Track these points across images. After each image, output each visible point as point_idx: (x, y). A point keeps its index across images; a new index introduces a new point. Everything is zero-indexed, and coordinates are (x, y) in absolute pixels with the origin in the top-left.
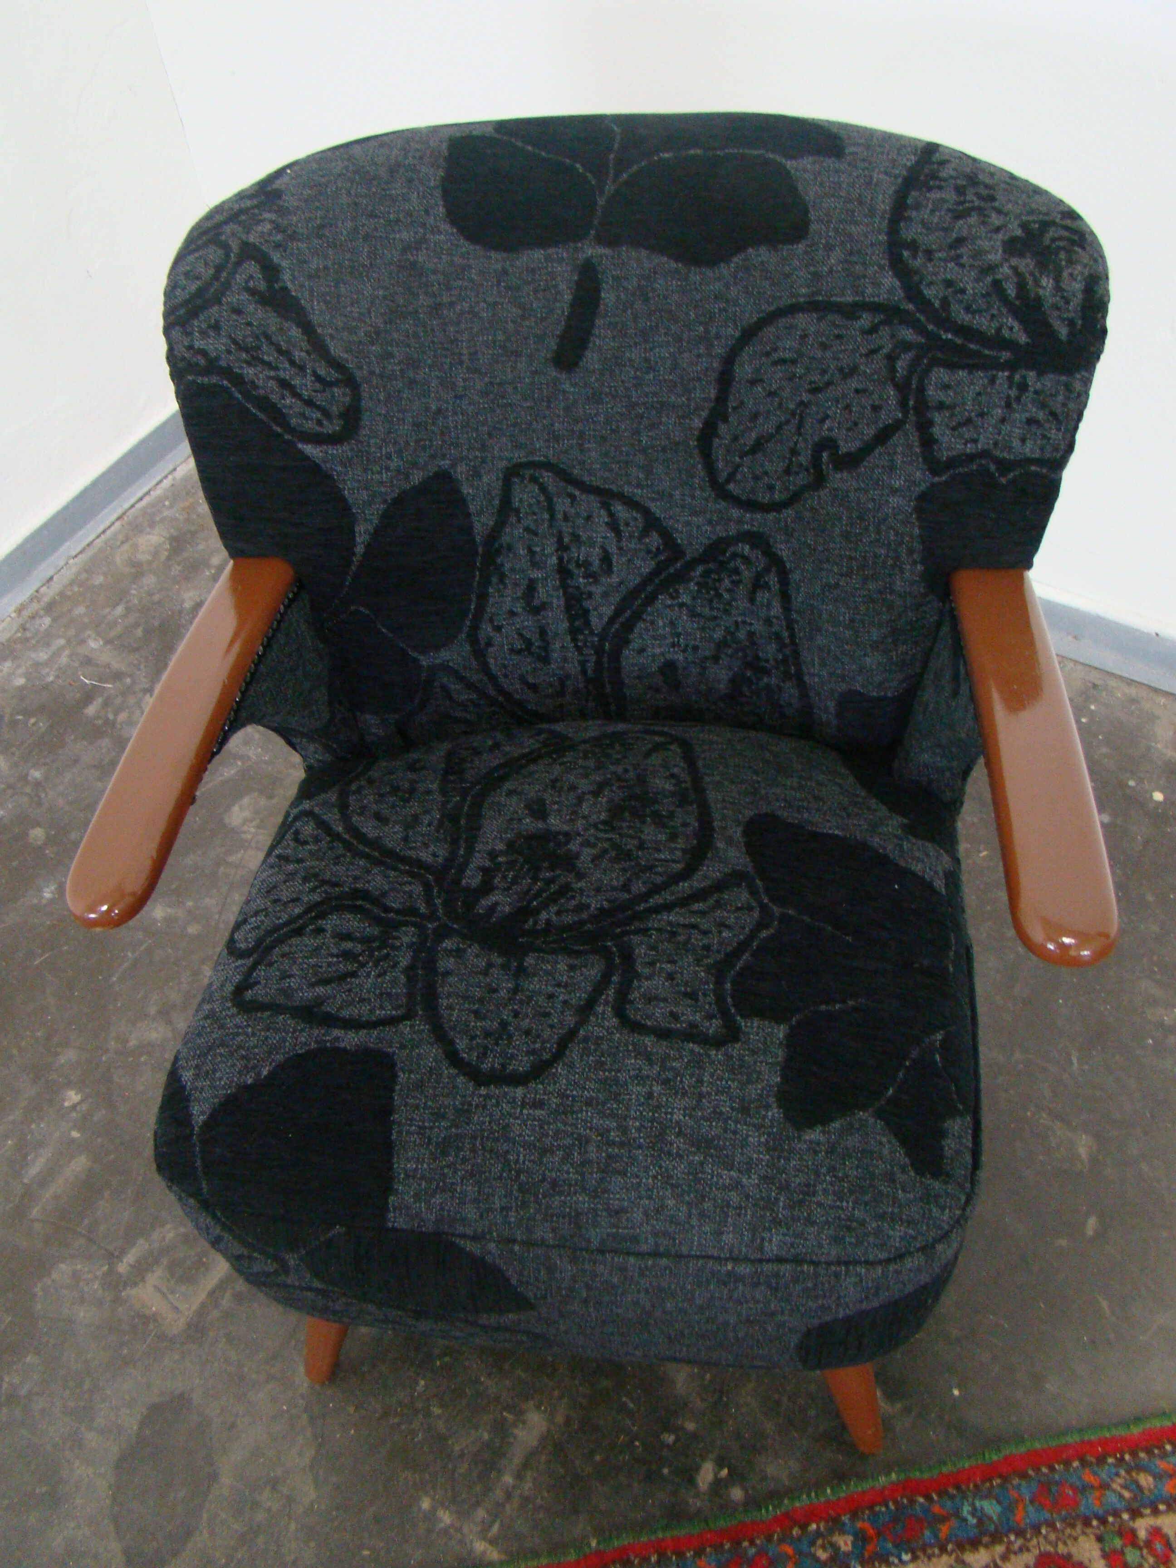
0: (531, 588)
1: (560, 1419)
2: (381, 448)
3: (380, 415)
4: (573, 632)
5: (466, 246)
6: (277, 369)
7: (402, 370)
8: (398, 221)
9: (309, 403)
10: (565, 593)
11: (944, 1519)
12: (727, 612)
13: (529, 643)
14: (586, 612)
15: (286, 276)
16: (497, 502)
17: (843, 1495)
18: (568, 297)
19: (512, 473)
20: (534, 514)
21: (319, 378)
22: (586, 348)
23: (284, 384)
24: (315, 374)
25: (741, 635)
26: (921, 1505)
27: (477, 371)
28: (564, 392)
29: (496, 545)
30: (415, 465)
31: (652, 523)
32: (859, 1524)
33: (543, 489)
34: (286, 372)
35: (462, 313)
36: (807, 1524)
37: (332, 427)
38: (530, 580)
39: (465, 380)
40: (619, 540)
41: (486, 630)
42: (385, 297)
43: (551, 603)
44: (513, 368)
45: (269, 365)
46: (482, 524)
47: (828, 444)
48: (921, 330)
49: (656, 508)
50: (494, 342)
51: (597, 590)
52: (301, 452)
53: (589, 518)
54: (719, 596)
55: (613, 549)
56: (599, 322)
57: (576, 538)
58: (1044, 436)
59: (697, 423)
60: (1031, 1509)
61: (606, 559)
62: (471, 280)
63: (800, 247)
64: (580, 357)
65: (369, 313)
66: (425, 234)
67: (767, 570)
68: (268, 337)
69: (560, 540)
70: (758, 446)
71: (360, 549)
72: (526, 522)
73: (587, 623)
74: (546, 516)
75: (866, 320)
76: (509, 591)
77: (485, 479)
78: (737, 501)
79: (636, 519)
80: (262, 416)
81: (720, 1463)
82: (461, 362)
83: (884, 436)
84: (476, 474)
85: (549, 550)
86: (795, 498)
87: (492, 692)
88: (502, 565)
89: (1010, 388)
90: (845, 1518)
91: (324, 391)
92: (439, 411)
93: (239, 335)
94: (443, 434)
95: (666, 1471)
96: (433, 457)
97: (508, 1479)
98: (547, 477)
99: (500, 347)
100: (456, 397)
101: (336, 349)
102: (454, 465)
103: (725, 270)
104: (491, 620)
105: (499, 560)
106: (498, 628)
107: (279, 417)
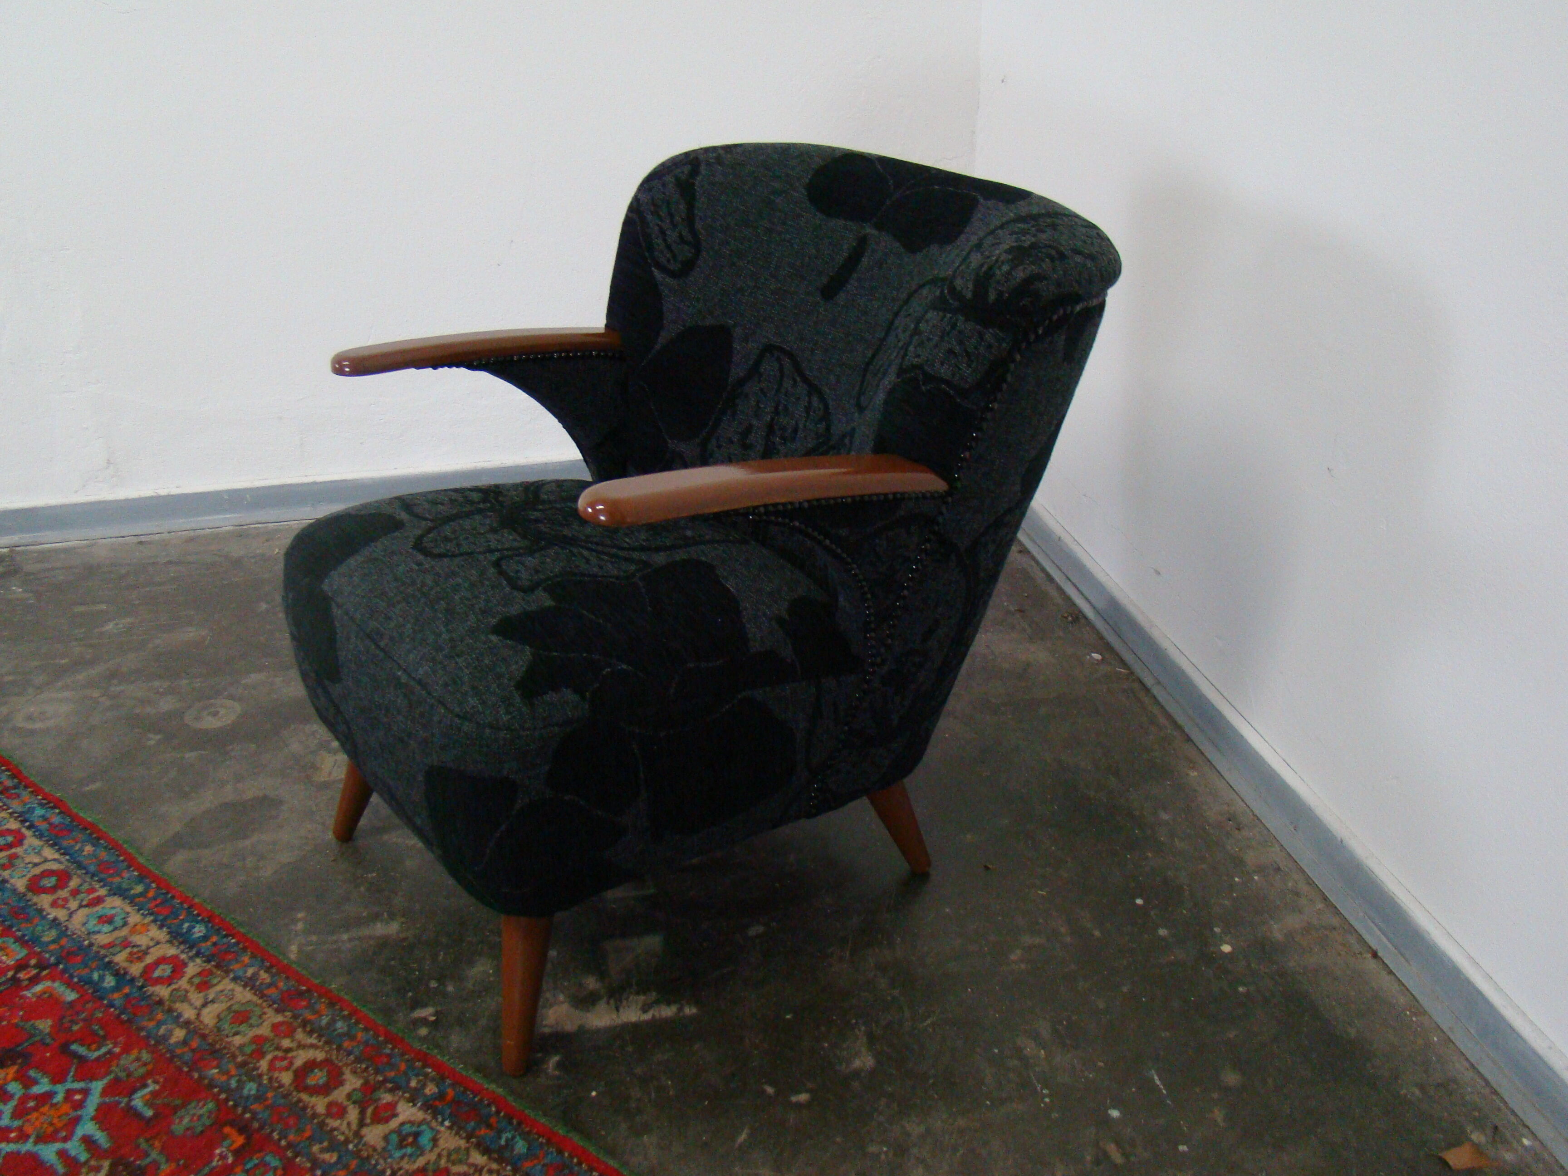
0: (749, 429)
1: (402, 936)
2: (696, 292)
3: (705, 273)
5: (807, 204)
6: (662, 221)
7: (730, 255)
8: (778, 177)
9: (669, 247)
10: (766, 444)
11: (489, 1126)
15: (699, 178)
16: (751, 363)
17: (464, 1073)
18: (845, 254)
19: (769, 349)
20: (770, 382)
21: (681, 236)
22: (841, 290)
23: (663, 232)
24: (680, 233)
26: (491, 1111)
27: (775, 277)
28: (819, 313)
29: (739, 391)
30: (711, 313)
31: (826, 415)
32: (449, 1090)
33: (781, 369)
34: (666, 225)
35: (784, 240)
36: (428, 1066)
37: (674, 266)
38: (750, 424)
39: (766, 280)
40: (806, 421)
41: (713, 444)
42: (743, 212)
43: (756, 447)
44: (797, 285)
45: (661, 219)
46: (737, 372)
49: (831, 405)
50: (794, 265)
51: (783, 451)
52: (652, 272)
53: (798, 399)
55: (801, 426)
56: (855, 276)
57: (786, 408)
58: (956, 366)
60: (539, 1167)
61: (795, 430)
62: (799, 224)
63: (950, 247)
64: (836, 294)
65: (729, 215)
66: (788, 189)
68: (668, 203)
69: (776, 408)
71: (658, 347)
72: (763, 385)
74: (776, 387)
76: (734, 424)
77: (750, 345)
79: (819, 410)
80: (642, 244)
81: (436, 1013)
82: (769, 267)
84: (746, 338)
85: (768, 410)
88: (738, 405)
89: (948, 325)
90: (448, 1081)
91: (680, 244)
92: (741, 290)
93: (657, 196)
94: (737, 304)
95: (410, 994)
96: (725, 315)
97: (345, 937)
98: (787, 362)
99: (796, 269)
100: (755, 286)
101: (698, 225)
102: (735, 325)
103: (918, 257)
104: (717, 439)
105: (737, 401)
106: (719, 447)
107: (651, 248)
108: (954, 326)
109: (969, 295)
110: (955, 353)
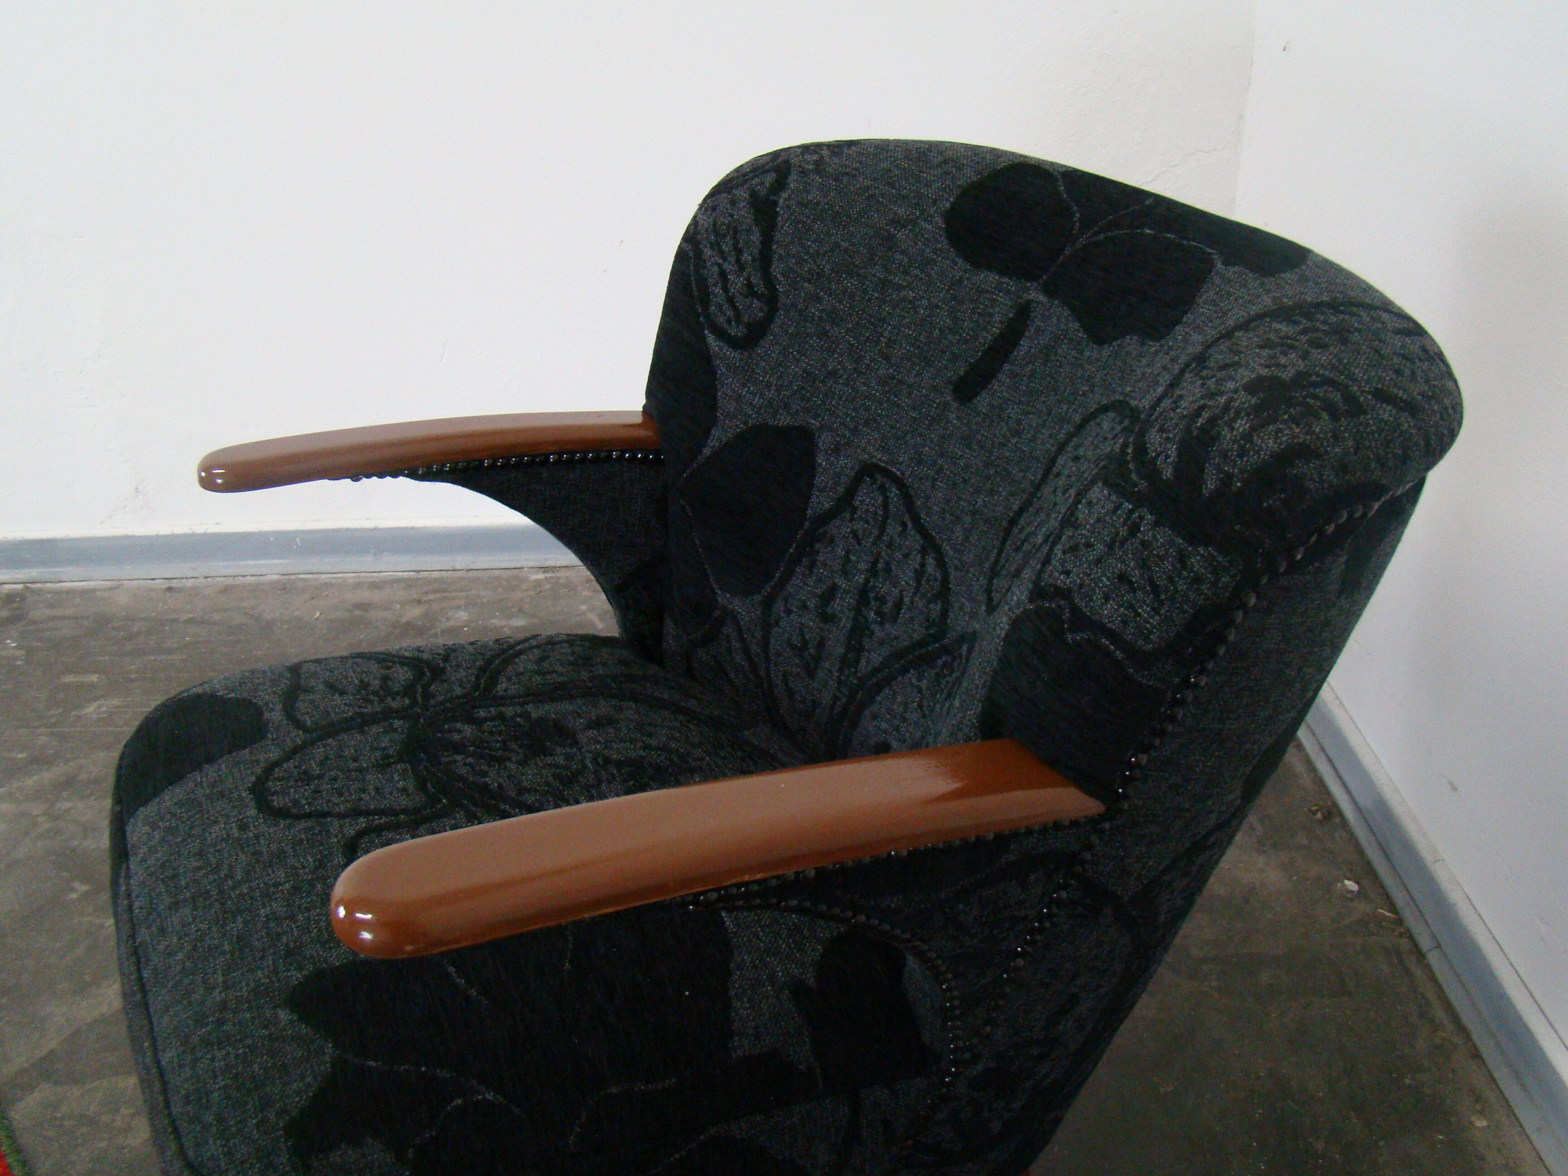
0: (831, 593)
2: (766, 373)
3: (781, 345)
4: (845, 663)
5: (944, 244)
6: (725, 259)
7: (821, 319)
8: (905, 198)
9: (731, 301)
10: (855, 619)
13: (805, 643)
14: (862, 649)
15: (785, 195)
16: (841, 489)
18: (995, 330)
19: (868, 470)
20: (867, 522)
21: (749, 285)
22: (984, 388)
23: (723, 275)
24: (748, 279)
27: (887, 358)
28: (948, 422)
29: (821, 530)
30: (787, 406)
31: (944, 591)
33: (885, 505)
34: (730, 266)
35: (905, 299)
37: (736, 331)
38: (834, 584)
39: (873, 360)
40: (915, 594)
41: (779, 606)
42: (846, 250)
43: (840, 619)
44: (919, 374)
45: (723, 255)
46: (820, 500)
49: (953, 577)
50: (916, 340)
51: (878, 633)
52: (704, 337)
53: (906, 556)
55: (907, 600)
56: (1006, 367)
57: (888, 570)
58: (1131, 607)
59: (1016, 505)
61: (898, 605)
62: (929, 275)
63: (1156, 346)
64: (976, 394)
65: (824, 255)
66: (917, 218)
68: (736, 232)
69: (875, 563)
71: (707, 451)
72: (858, 526)
73: (857, 661)
74: (876, 532)
76: (811, 581)
77: (842, 461)
79: (936, 580)
80: (696, 293)
82: (878, 342)
84: (837, 451)
85: (862, 566)
87: (762, 673)
88: (818, 552)
89: (1124, 524)
91: (746, 297)
92: (833, 374)
93: (721, 219)
94: (826, 395)
96: (807, 410)
98: (894, 492)
99: (918, 347)
100: (855, 370)
101: (777, 269)
102: (821, 429)
103: (1105, 352)
104: (786, 600)
105: (817, 546)
106: (789, 612)
107: (705, 300)
108: (1134, 530)
109: (1168, 473)
110: (1130, 583)
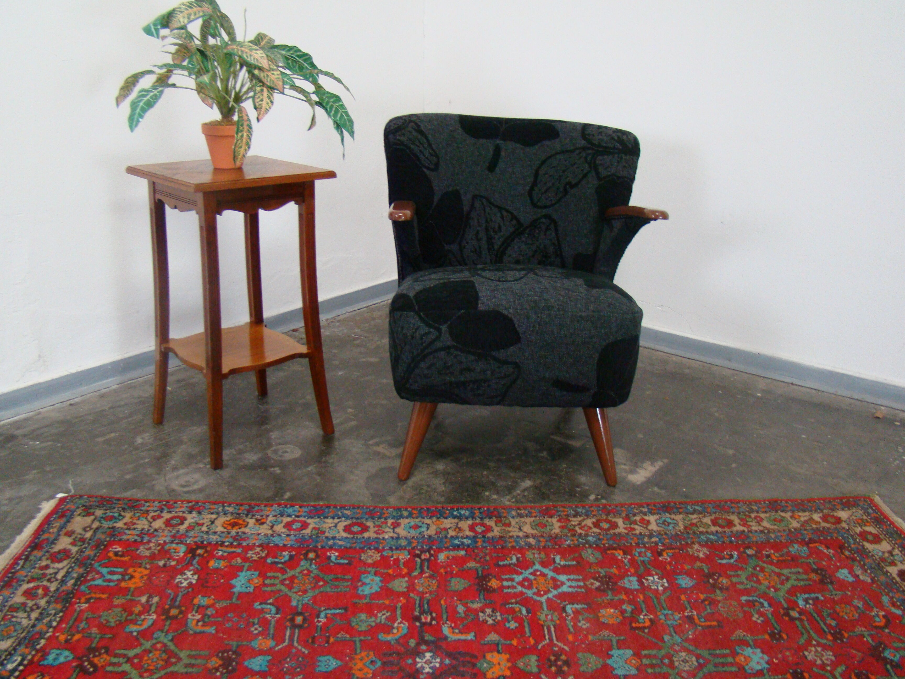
0: (477, 233)
2: (443, 177)
3: (443, 168)
4: (489, 249)
5: (467, 135)
6: (419, 147)
7: (449, 159)
8: (449, 125)
9: (427, 158)
10: (487, 236)
12: (537, 241)
13: (476, 250)
14: (493, 243)
16: (470, 204)
18: (492, 153)
19: (475, 197)
20: (480, 210)
21: (430, 153)
22: (496, 167)
23: (421, 152)
25: (542, 247)
27: (467, 166)
28: (490, 178)
29: (469, 216)
30: (451, 185)
31: (514, 217)
33: (483, 204)
34: (422, 148)
35: (464, 150)
37: (432, 167)
38: (478, 230)
39: (464, 168)
40: (504, 222)
41: (464, 243)
42: (446, 140)
43: (483, 239)
44: (477, 168)
45: (417, 146)
46: (466, 208)
47: (569, 183)
48: (593, 149)
49: (515, 213)
50: (472, 160)
51: (497, 237)
52: (423, 170)
53: (495, 215)
54: (534, 236)
55: (502, 224)
56: (500, 160)
57: (491, 220)
59: (528, 188)
61: (500, 227)
62: (467, 143)
63: (558, 140)
64: (495, 169)
65: (442, 142)
66: (456, 130)
67: (550, 224)
68: (417, 140)
70: (547, 191)
71: (435, 204)
72: (478, 212)
73: (493, 247)
74: (483, 212)
75: (577, 152)
76: (471, 232)
78: (540, 207)
79: (509, 216)
80: (414, 159)
82: (464, 163)
83: (585, 176)
84: (466, 194)
85: (483, 222)
86: (559, 200)
88: (470, 223)
89: (619, 158)
91: (431, 156)
92: (458, 173)
93: (410, 137)
94: (458, 180)
96: (455, 185)
98: (484, 201)
99: (474, 162)
100: (462, 171)
101: (434, 148)
102: (460, 189)
103: (536, 147)
104: (466, 240)
105: (470, 221)
106: (467, 243)
107: (419, 159)
